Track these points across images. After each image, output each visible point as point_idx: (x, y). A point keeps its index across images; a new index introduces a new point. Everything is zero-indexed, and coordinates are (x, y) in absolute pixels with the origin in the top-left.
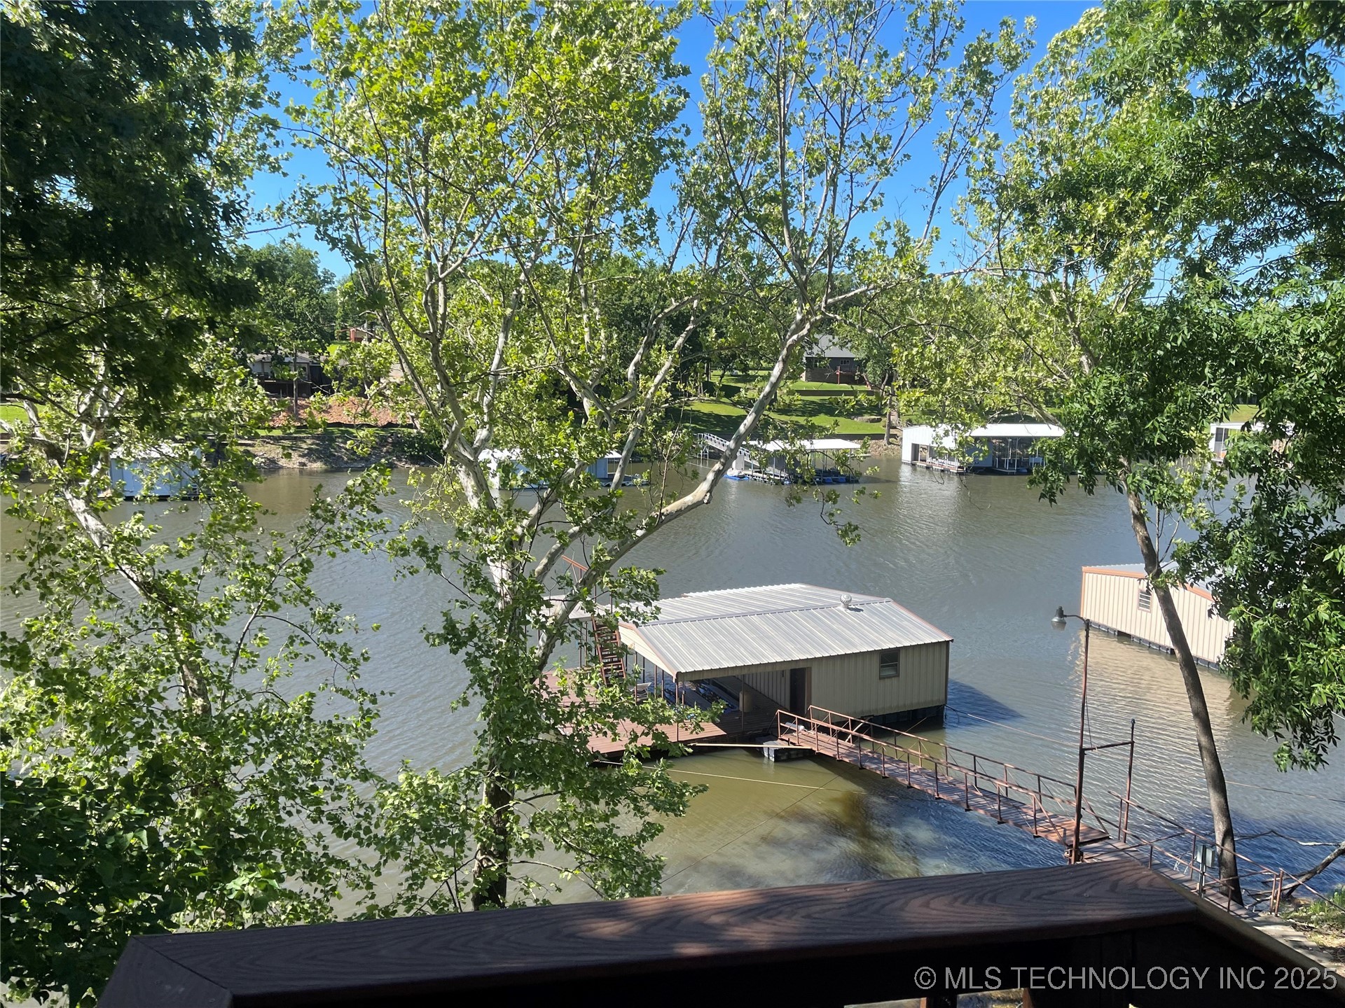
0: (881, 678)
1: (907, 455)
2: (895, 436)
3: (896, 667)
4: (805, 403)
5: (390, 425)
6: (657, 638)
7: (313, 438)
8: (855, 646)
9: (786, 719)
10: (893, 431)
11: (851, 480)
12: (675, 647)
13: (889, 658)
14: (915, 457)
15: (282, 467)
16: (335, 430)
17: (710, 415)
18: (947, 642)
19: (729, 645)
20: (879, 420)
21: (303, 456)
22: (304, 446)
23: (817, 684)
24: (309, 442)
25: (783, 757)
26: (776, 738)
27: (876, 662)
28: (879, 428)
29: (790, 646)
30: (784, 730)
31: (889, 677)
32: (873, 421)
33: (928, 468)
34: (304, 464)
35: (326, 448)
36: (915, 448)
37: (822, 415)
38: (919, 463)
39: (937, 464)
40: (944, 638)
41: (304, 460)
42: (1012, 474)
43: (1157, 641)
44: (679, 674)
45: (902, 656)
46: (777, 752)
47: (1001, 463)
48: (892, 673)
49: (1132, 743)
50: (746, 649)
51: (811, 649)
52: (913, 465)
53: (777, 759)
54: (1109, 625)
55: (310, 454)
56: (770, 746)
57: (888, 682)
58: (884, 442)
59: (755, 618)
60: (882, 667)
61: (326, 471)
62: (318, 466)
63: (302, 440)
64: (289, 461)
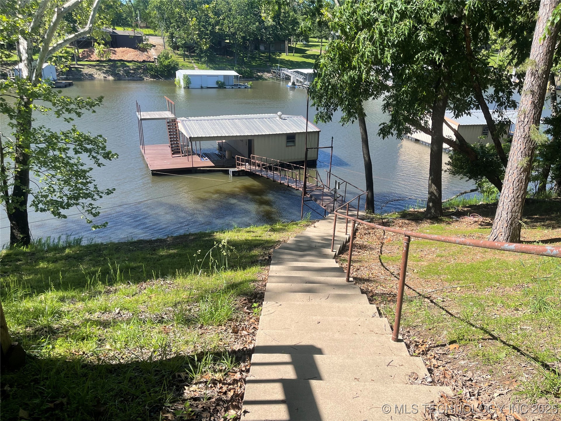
0: (287, 146)
3: (294, 142)
5: (144, 61)
6: (188, 126)
7: (109, 65)
8: (275, 131)
12: (194, 129)
13: (291, 138)
15: (96, 79)
16: (119, 62)
18: (318, 132)
19: (219, 129)
22: (106, 69)
23: (256, 145)
24: (107, 67)
25: (237, 174)
26: (235, 167)
27: (284, 139)
29: (246, 130)
30: (238, 163)
31: (291, 146)
34: (106, 77)
35: (114, 70)
40: (317, 130)
43: (425, 141)
44: (190, 138)
45: (297, 137)
46: (233, 172)
48: (293, 144)
49: (332, 147)
53: (233, 175)
55: (107, 72)
56: (231, 170)
57: (290, 148)
60: (288, 142)
61: (115, 80)
62: (111, 78)
63: (104, 66)
64: (99, 76)
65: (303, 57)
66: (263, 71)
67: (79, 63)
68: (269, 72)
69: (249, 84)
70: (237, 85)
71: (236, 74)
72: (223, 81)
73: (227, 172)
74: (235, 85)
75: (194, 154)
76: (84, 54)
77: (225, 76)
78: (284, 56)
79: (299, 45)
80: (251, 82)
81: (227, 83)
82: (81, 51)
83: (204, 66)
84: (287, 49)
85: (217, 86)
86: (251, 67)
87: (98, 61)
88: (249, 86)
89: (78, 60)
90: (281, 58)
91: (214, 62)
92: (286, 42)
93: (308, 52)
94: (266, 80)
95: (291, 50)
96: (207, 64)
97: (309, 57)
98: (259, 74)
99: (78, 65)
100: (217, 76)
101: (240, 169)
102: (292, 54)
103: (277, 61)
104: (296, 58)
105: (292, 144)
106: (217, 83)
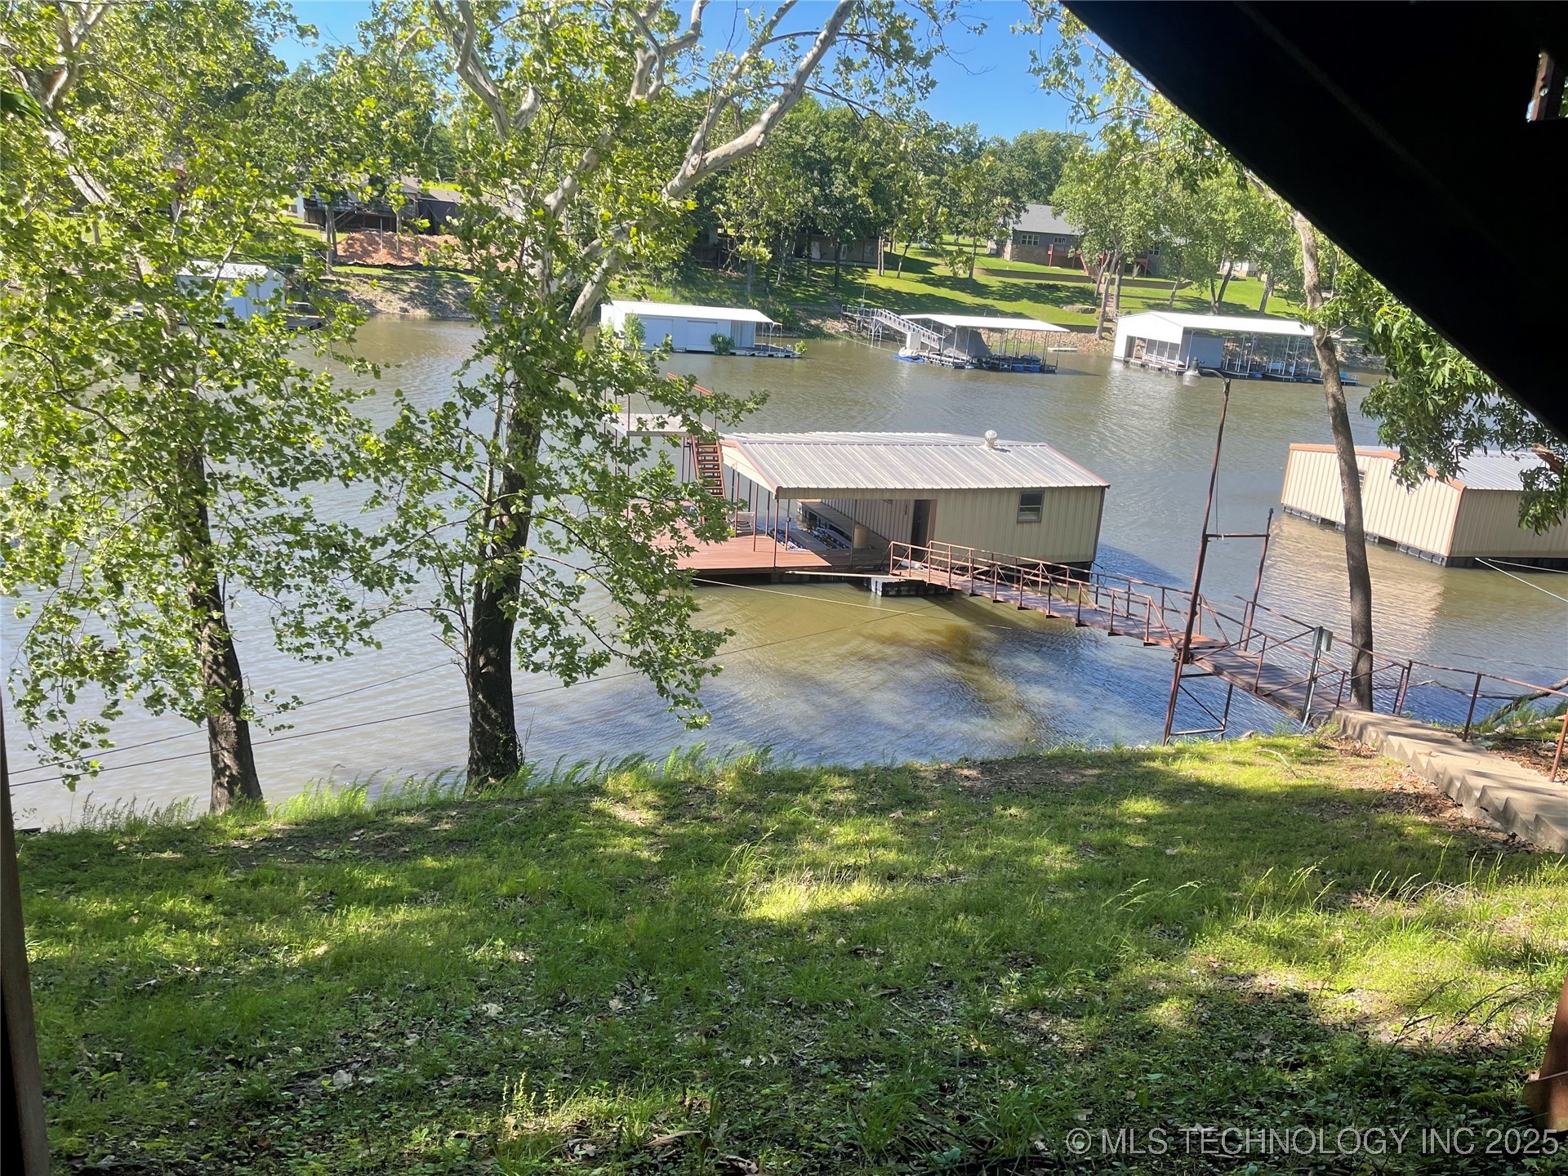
0: (1018, 523)
1: (1120, 350)
2: (1109, 330)
3: (1038, 510)
4: (1006, 286)
6: (762, 456)
7: (418, 280)
8: (991, 482)
9: (901, 552)
10: (1106, 324)
11: (1043, 369)
12: (781, 466)
13: (1031, 500)
14: (1129, 353)
15: (379, 312)
16: (443, 274)
17: (888, 291)
18: (1103, 489)
19: (844, 469)
20: (1093, 311)
21: (405, 300)
22: (407, 289)
23: (941, 518)
24: (412, 284)
25: (892, 591)
26: (887, 573)
27: (1015, 502)
28: (1093, 320)
29: (914, 476)
30: (896, 563)
31: (1030, 522)
32: (1085, 311)
33: (1142, 366)
34: (406, 310)
35: (431, 294)
36: (1131, 341)
37: (1025, 301)
38: (1132, 360)
39: (1153, 359)
40: (1098, 483)
41: (405, 305)
42: (1243, 378)
44: (779, 489)
45: (1047, 499)
46: (884, 585)
47: (1231, 366)
48: (1034, 517)
49: (1267, 536)
50: (862, 473)
51: (937, 478)
52: (1126, 362)
53: (885, 594)
54: (1313, 512)
55: (411, 298)
56: (878, 580)
57: (1026, 527)
58: (1096, 336)
59: (882, 448)
60: (1022, 510)
61: (431, 319)
62: (421, 313)
63: (403, 281)
64: (390, 305)
65: (924, 281)
66: (824, 316)
67: (336, 269)
68: (835, 317)
69: (798, 346)
70: (765, 349)
71: (764, 319)
72: (728, 336)
73: (863, 585)
74: (757, 348)
75: (759, 532)
76: (351, 246)
77: (734, 323)
78: (878, 278)
79: (913, 252)
80: (801, 343)
81: (737, 343)
82: (341, 237)
83: (667, 292)
84: (881, 259)
85: (712, 348)
86: (793, 301)
87: (386, 266)
88: (797, 353)
89: (335, 263)
90: (869, 282)
91: (694, 283)
92: (881, 242)
93: (935, 270)
94: (831, 336)
95: (892, 262)
96: (675, 289)
97: (940, 282)
98: (813, 322)
99: (333, 273)
100: (715, 322)
101: (902, 579)
102: (894, 273)
103: (856, 291)
104: (907, 284)
105: (1031, 516)
106: (714, 339)
